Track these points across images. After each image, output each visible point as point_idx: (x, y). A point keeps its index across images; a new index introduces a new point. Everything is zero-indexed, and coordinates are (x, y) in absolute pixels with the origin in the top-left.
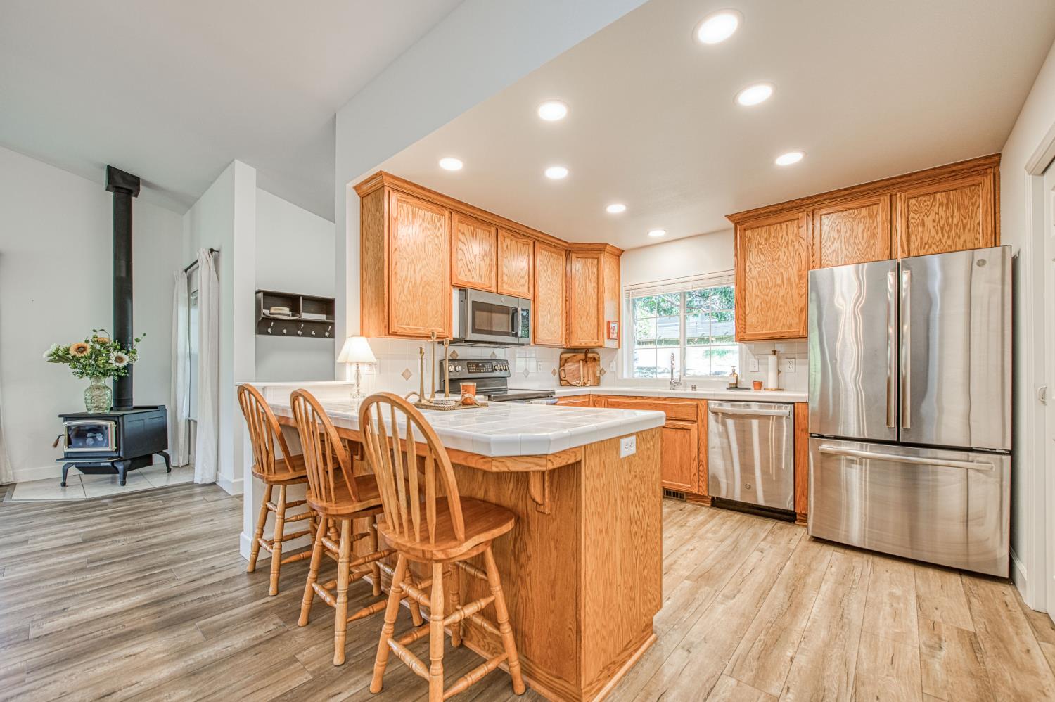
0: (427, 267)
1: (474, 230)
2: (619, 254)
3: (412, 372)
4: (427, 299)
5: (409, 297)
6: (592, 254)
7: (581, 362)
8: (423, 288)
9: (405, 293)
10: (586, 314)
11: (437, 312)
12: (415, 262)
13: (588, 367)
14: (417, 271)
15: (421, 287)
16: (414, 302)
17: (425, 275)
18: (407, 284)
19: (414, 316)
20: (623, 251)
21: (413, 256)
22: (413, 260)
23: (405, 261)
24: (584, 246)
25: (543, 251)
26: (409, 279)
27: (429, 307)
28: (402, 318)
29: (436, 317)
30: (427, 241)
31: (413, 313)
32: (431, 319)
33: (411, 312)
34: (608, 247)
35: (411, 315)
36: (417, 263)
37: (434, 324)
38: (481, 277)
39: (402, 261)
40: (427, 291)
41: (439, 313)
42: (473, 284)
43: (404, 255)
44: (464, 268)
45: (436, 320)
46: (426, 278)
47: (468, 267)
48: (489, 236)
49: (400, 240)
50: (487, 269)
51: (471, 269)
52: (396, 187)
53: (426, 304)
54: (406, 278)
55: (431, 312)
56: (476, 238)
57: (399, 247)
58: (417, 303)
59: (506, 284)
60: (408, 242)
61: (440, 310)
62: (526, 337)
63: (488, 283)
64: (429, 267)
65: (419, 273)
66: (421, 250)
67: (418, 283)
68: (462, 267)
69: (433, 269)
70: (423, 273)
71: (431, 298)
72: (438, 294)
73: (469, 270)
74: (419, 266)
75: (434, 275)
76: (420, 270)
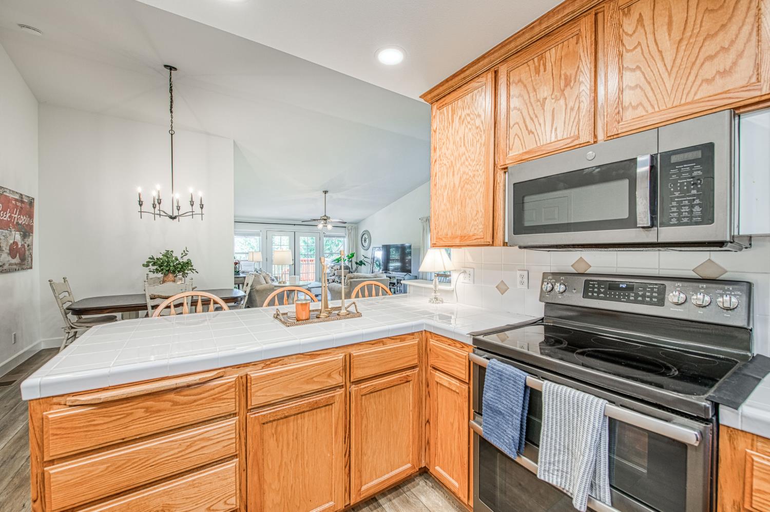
0: (467, 163)
1: (540, 60)
3: (509, 286)
4: (466, 199)
5: (448, 205)
8: (462, 189)
9: (445, 201)
11: (477, 213)
12: (454, 163)
14: (456, 173)
16: (452, 208)
17: (464, 173)
18: (447, 191)
19: (453, 224)
21: (452, 158)
22: (452, 163)
23: (445, 167)
26: (448, 187)
27: (468, 210)
28: (441, 229)
29: (476, 220)
30: (467, 132)
31: (451, 221)
32: (470, 223)
33: (449, 220)
35: (450, 224)
36: (456, 164)
37: (473, 228)
38: (556, 129)
39: (442, 168)
40: (466, 190)
41: (480, 214)
42: (536, 152)
43: (445, 162)
44: (520, 135)
45: (475, 223)
46: (465, 177)
47: (527, 129)
48: (577, 43)
49: (440, 149)
50: (572, 109)
51: (534, 130)
52: (437, 98)
53: (465, 207)
54: (446, 186)
55: (470, 216)
56: (545, 70)
57: (440, 156)
58: (456, 209)
59: (635, 108)
60: (448, 145)
61: (482, 209)
62: (697, 223)
63: (574, 132)
64: (469, 160)
65: (458, 174)
66: (461, 146)
67: (457, 186)
68: (516, 134)
69: (473, 161)
70: (462, 172)
71: (470, 198)
72: (479, 190)
73: (530, 132)
74: (458, 165)
75: (474, 169)
76: (459, 169)
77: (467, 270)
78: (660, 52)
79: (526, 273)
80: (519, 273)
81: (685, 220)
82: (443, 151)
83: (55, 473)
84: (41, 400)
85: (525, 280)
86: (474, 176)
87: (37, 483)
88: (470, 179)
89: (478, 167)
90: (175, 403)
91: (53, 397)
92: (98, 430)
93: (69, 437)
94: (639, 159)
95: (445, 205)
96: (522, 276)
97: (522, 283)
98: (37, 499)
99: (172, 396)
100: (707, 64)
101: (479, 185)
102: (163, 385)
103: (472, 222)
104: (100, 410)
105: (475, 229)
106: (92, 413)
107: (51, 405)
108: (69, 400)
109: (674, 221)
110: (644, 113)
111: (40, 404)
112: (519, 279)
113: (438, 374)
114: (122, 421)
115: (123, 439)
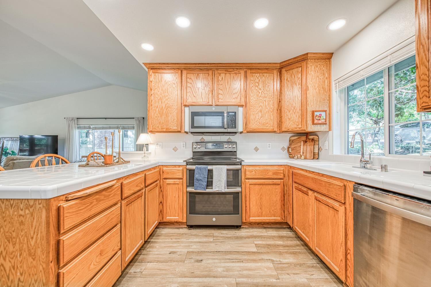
0: (169, 100)
1: (198, 75)
2: (328, 57)
3: (178, 148)
4: (168, 114)
5: (159, 115)
6: (297, 65)
7: (302, 142)
8: (166, 110)
9: (157, 113)
10: (293, 108)
11: (174, 120)
12: (162, 98)
13: (307, 146)
14: (163, 102)
15: (165, 109)
16: (161, 116)
17: (167, 103)
18: (158, 109)
19: (161, 123)
20: (333, 53)
21: (161, 96)
22: (161, 98)
23: (157, 99)
24: (290, 61)
25: (254, 74)
26: (159, 107)
27: (169, 118)
28: (155, 124)
29: (173, 122)
30: (169, 87)
31: (160, 122)
32: (170, 123)
33: (159, 121)
34: (309, 55)
35: (160, 123)
36: (163, 99)
37: (172, 125)
38: (202, 98)
39: (155, 99)
40: (169, 110)
41: (175, 120)
42: (196, 103)
43: (157, 96)
44: (191, 96)
45: (173, 123)
46: (168, 105)
47: (193, 95)
48: (208, 76)
49: (154, 90)
50: (207, 94)
51: (195, 96)
52: (152, 68)
53: (168, 117)
54: (158, 107)
55: (170, 120)
56: (199, 79)
57: (154, 93)
58: (163, 117)
59: (221, 99)
60: (158, 90)
61: (176, 118)
62: (234, 128)
63: (208, 101)
64: (170, 99)
65: (164, 103)
66: (166, 92)
67: (164, 108)
68: (190, 96)
69: (172, 100)
70: (166, 103)
71: (170, 114)
72: (175, 111)
73: (194, 96)
74: (164, 100)
75: (172, 103)
76: (165, 101)
77: (159, 143)
78: (226, 88)
79: (185, 143)
80: (182, 143)
81: (232, 127)
82: (156, 91)
83: (66, 240)
84: (55, 198)
85: (185, 145)
86: (172, 106)
87: (53, 250)
88: (171, 106)
89: (174, 103)
90: (105, 196)
91: (60, 196)
92: (81, 212)
93: (71, 217)
94: (225, 112)
95: (157, 114)
96: (183, 144)
97: (184, 147)
98: (52, 261)
99: (104, 193)
100: (234, 95)
101: (175, 110)
102: (100, 188)
103: (172, 123)
104: (82, 201)
105: (173, 126)
106: (79, 203)
107: (59, 201)
108: (70, 197)
109: (230, 127)
110: (223, 101)
111: (55, 201)
112: (182, 146)
113: (167, 180)
114: (89, 207)
115: (89, 217)
